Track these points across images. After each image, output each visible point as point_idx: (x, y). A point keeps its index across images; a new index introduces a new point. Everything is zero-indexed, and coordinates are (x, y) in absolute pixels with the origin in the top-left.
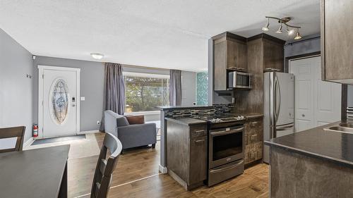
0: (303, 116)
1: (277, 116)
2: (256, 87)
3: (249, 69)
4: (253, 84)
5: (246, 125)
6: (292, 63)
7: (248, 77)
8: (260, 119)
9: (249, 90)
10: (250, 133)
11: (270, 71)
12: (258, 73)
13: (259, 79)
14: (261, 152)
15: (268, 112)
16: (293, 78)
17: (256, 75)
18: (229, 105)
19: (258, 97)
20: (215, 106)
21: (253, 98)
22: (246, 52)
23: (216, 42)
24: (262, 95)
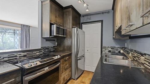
0: (88, 51)
1: (78, 52)
2: (68, 36)
3: (65, 26)
4: (66, 34)
5: (61, 61)
6: (84, 26)
7: (64, 30)
8: (70, 55)
9: (64, 38)
10: (65, 65)
11: (75, 27)
12: (69, 28)
13: (70, 32)
14: (70, 74)
15: (74, 51)
16: (84, 33)
17: (68, 30)
18: (54, 47)
19: (69, 42)
20: (43, 48)
21: (67, 42)
22: (63, 15)
23: (43, 3)
24: (71, 41)
